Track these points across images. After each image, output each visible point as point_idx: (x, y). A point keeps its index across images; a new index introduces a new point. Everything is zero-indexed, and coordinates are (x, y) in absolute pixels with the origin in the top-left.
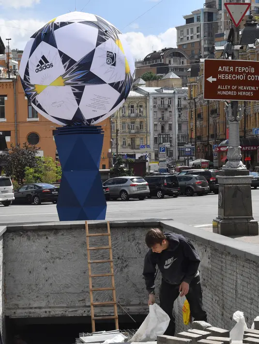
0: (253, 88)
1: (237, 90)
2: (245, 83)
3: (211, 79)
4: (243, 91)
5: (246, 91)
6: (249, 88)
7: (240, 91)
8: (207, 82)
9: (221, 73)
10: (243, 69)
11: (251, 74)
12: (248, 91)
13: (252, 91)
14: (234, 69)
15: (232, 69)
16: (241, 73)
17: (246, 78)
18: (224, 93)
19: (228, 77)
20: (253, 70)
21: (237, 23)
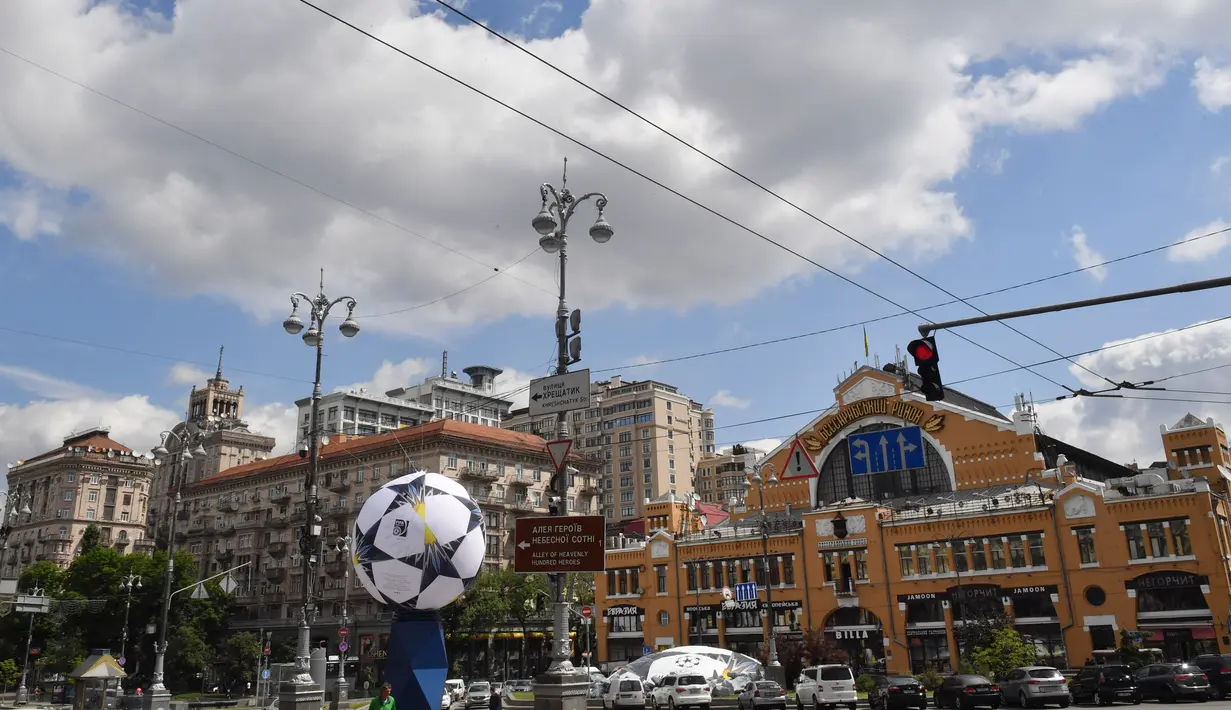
0: (580, 554)
1: (558, 558)
2: (570, 547)
3: (523, 545)
4: (566, 558)
5: (568, 558)
6: (574, 554)
7: (562, 558)
8: (518, 549)
9: (536, 535)
10: (565, 528)
11: (577, 534)
12: (573, 558)
13: (579, 557)
14: (554, 529)
15: (550, 529)
16: (563, 534)
17: (570, 540)
18: (541, 563)
19: (546, 541)
20: (579, 529)
21: (559, 465)
